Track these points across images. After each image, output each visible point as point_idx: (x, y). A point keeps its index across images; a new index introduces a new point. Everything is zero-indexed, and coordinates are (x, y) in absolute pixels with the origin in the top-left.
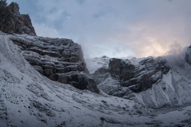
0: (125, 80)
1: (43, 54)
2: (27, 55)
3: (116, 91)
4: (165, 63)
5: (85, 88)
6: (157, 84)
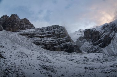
0: (95, 42)
1: (43, 37)
2: (32, 40)
3: (91, 49)
4: (114, 25)
5: (73, 51)
6: (113, 40)
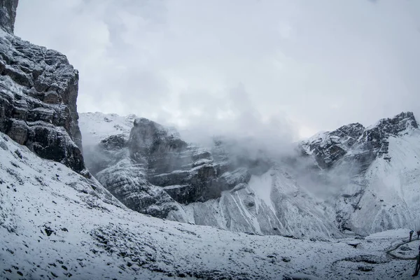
3: (135, 191)
6: (232, 193)
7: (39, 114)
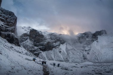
6: (56, 49)
7: (8, 30)
